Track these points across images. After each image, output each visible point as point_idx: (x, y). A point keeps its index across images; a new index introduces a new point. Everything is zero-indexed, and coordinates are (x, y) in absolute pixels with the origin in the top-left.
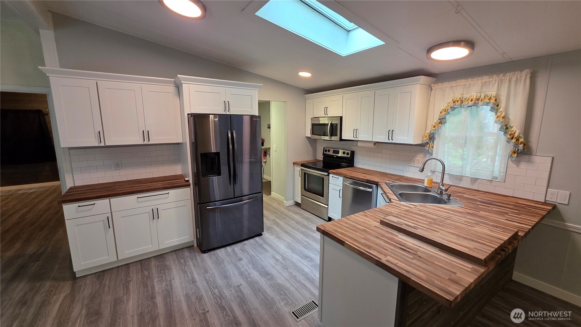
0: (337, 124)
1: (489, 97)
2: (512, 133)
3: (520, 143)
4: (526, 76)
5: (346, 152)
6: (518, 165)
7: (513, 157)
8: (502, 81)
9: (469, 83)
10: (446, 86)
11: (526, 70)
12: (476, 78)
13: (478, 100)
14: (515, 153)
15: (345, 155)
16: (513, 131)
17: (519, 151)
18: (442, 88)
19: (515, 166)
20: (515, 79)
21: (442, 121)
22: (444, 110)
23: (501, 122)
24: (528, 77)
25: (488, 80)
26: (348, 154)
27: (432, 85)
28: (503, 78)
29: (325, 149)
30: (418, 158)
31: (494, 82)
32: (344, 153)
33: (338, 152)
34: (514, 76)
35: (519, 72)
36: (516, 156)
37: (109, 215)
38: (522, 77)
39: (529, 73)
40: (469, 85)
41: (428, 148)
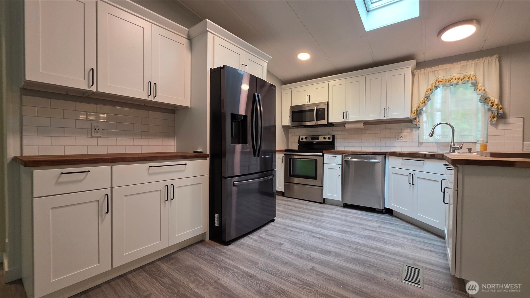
0: (324, 109)
1: (468, 77)
2: (492, 102)
3: (499, 109)
4: (496, 59)
5: (327, 137)
6: (496, 128)
7: (493, 121)
8: (477, 64)
9: (449, 67)
10: (429, 71)
11: (496, 55)
12: (455, 63)
13: (459, 79)
14: (494, 117)
15: (327, 140)
16: (492, 100)
17: (500, 115)
18: (424, 73)
19: (494, 128)
20: (487, 62)
21: (427, 98)
22: (429, 90)
23: (484, 93)
24: (497, 60)
25: (465, 64)
26: (329, 138)
27: (415, 71)
28: (478, 62)
29: (301, 137)
30: (405, 133)
31: (470, 65)
32: (325, 138)
33: (318, 138)
34: (487, 60)
35: (490, 57)
36: (497, 120)
37: (108, 192)
38: (493, 60)
39: (497, 57)
40: (449, 69)
41: (416, 122)
